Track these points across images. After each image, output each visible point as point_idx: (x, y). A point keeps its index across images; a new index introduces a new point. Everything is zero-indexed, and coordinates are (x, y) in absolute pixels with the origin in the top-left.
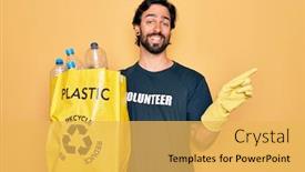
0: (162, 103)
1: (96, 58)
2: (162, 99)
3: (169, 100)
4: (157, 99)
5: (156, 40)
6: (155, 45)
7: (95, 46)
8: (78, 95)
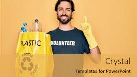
0: (70, 45)
1: (37, 27)
2: (70, 43)
3: (73, 43)
4: (68, 43)
5: (64, 18)
6: (64, 20)
7: (37, 21)
8: (28, 44)
